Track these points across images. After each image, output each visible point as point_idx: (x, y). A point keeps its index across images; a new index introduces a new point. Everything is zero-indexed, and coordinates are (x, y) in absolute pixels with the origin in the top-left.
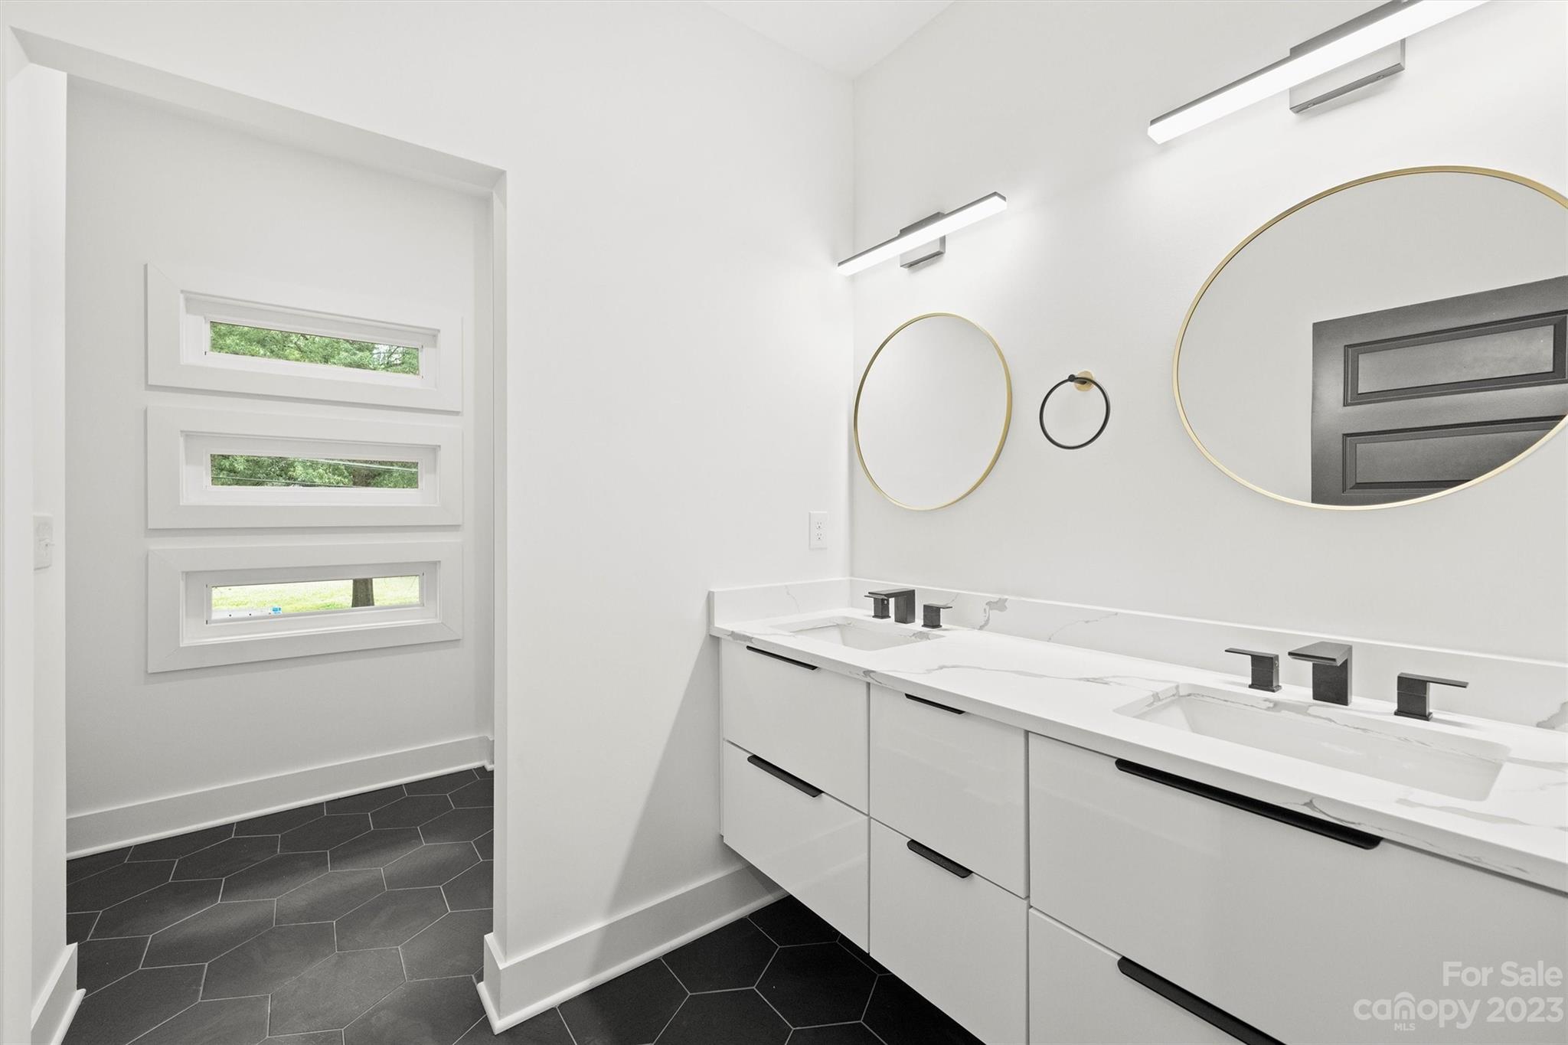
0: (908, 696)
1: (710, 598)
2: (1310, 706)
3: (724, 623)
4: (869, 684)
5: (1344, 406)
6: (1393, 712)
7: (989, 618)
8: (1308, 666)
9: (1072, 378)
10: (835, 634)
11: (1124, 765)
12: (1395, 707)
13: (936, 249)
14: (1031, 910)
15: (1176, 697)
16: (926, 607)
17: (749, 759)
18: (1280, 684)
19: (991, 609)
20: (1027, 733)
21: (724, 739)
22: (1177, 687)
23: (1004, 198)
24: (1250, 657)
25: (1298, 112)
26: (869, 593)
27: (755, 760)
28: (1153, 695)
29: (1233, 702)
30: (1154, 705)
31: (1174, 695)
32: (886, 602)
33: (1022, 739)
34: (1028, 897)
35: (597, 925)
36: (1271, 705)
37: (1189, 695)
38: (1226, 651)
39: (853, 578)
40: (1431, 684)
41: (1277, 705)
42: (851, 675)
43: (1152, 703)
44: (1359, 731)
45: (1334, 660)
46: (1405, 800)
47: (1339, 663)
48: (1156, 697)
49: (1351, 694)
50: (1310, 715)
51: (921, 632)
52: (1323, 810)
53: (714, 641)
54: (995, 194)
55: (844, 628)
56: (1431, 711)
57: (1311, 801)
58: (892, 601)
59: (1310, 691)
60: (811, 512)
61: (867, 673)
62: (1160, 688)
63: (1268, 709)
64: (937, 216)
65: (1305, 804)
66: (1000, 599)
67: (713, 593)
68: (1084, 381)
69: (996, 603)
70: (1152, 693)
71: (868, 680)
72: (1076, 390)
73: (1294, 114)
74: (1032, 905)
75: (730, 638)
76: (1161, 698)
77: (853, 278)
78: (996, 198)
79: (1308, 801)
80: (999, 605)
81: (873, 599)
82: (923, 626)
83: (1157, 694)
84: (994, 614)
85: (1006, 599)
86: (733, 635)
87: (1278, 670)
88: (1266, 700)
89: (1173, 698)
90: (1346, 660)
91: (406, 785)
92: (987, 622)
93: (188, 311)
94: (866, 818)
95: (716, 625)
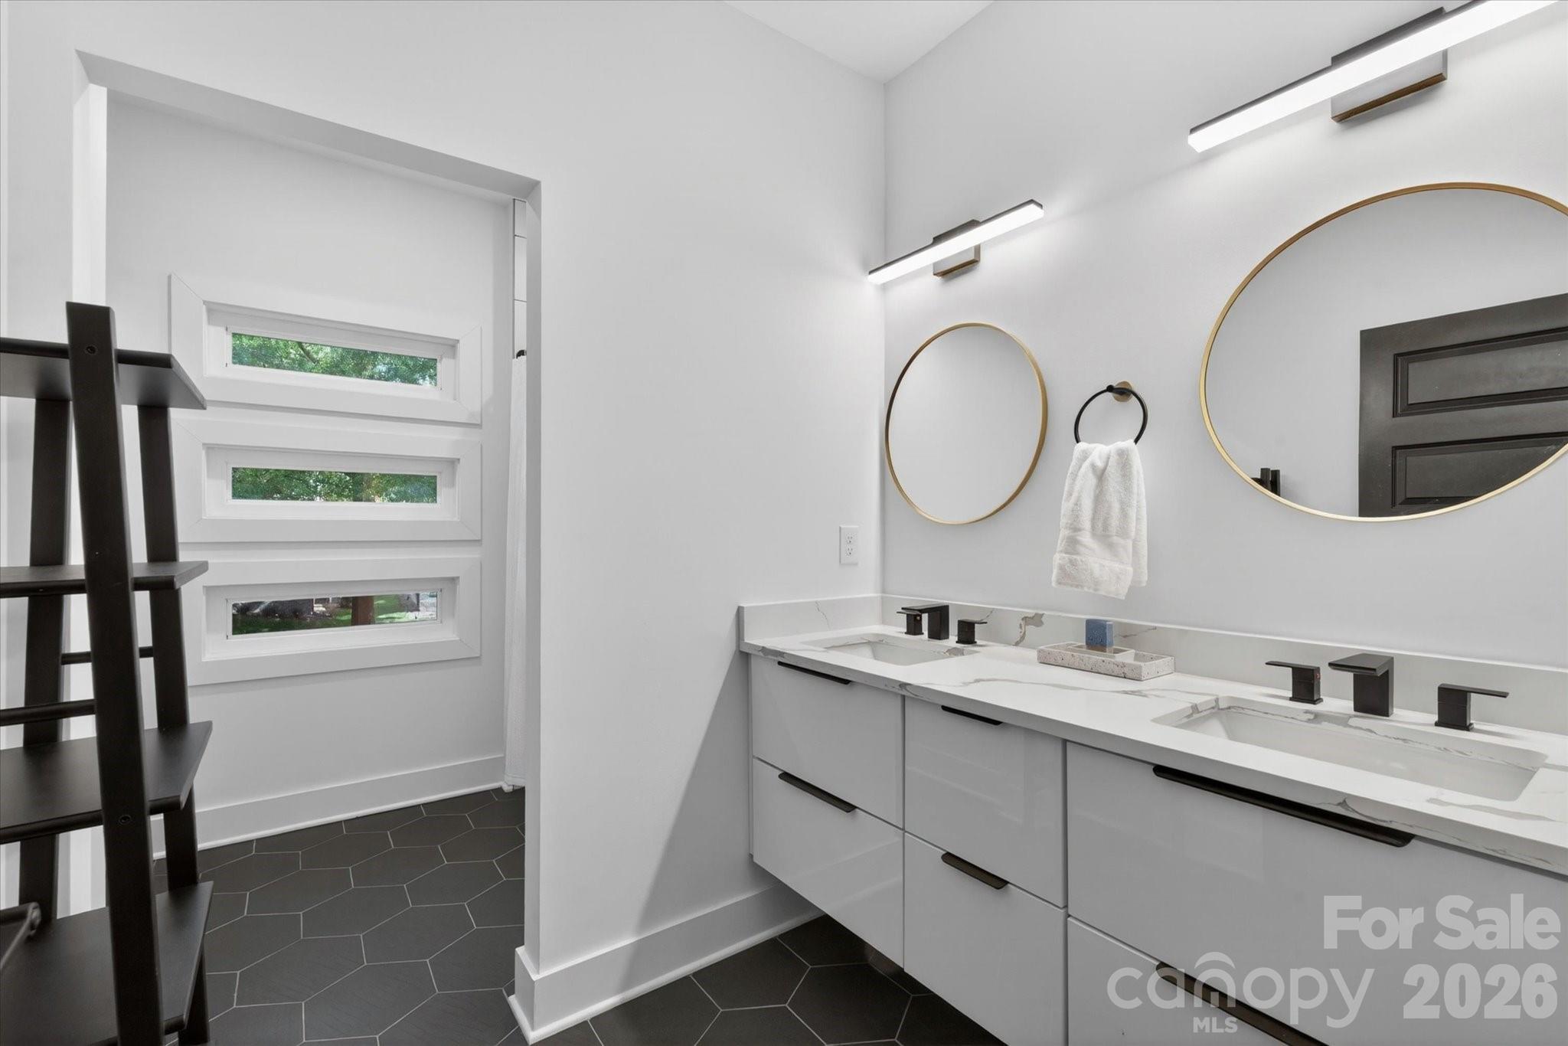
0: (945, 708)
1: (740, 612)
2: (1350, 717)
3: (755, 638)
4: (903, 697)
5: (1394, 417)
6: (1434, 722)
7: (1025, 633)
8: (1349, 677)
9: (1110, 389)
10: (867, 651)
11: (1161, 771)
12: (1436, 718)
13: (971, 257)
14: (1069, 919)
15: (1216, 710)
16: (960, 622)
17: (781, 776)
18: (1321, 697)
19: (1027, 624)
20: (1065, 742)
21: (753, 757)
22: (1217, 701)
23: (1041, 206)
24: (1290, 669)
25: (1341, 120)
26: (903, 609)
27: (786, 777)
28: (1192, 707)
29: (1273, 715)
30: (1193, 717)
31: (1213, 708)
32: (918, 618)
33: (1059, 747)
34: (1066, 907)
35: (627, 941)
36: (1312, 717)
37: (1229, 708)
38: (1267, 664)
39: (884, 595)
40: (1472, 694)
41: (1317, 717)
42: (886, 688)
43: (1191, 715)
44: (1400, 742)
45: (1374, 670)
46: (1436, 800)
47: (1379, 673)
48: (1195, 708)
49: (1392, 707)
50: (1351, 726)
51: (955, 648)
52: (1357, 810)
53: (744, 657)
54: (1032, 201)
55: (876, 645)
56: (1472, 722)
57: (1345, 801)
58: (925, 617)
59: (1351, 704)
60: (842, 526)
61: (903, 685)
62: (1198, 700)
63: (1309, 721)
64: (972, 224)
65: (1339, 804)
66: (1036, 614)
67: (743, 608)
68: (1122, 392)
69: (1032, 618)
70: (1191, 705)
71: (904, 693)
72: (1114, 399)
73: (1336, 123)
74: (1070, 913)
75: (761, 654)
76: (1200, 710)
77: (885, 287)
78: (1032, 206)
79: (1341, 801)
80: (1035, 620)
81: (905, 615)
82: (957, 642)
83: (1196, 705)
84: (1031, 629)
85: (1043, 614)
86: (764, 650)
87: (1319, 683)
88: (1307, 712)
89: (1213, 711)
90: (1387, 672)
91: (424, 805)
92: (1023, 638)
93: (210, 322)
94: (901, 832)
95: (746, 641)
